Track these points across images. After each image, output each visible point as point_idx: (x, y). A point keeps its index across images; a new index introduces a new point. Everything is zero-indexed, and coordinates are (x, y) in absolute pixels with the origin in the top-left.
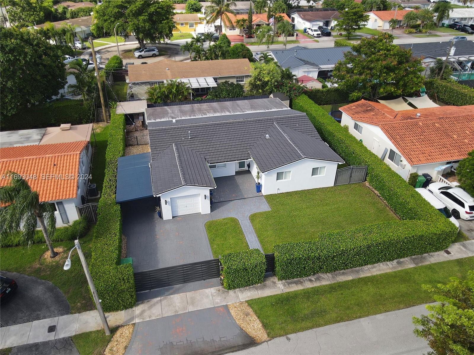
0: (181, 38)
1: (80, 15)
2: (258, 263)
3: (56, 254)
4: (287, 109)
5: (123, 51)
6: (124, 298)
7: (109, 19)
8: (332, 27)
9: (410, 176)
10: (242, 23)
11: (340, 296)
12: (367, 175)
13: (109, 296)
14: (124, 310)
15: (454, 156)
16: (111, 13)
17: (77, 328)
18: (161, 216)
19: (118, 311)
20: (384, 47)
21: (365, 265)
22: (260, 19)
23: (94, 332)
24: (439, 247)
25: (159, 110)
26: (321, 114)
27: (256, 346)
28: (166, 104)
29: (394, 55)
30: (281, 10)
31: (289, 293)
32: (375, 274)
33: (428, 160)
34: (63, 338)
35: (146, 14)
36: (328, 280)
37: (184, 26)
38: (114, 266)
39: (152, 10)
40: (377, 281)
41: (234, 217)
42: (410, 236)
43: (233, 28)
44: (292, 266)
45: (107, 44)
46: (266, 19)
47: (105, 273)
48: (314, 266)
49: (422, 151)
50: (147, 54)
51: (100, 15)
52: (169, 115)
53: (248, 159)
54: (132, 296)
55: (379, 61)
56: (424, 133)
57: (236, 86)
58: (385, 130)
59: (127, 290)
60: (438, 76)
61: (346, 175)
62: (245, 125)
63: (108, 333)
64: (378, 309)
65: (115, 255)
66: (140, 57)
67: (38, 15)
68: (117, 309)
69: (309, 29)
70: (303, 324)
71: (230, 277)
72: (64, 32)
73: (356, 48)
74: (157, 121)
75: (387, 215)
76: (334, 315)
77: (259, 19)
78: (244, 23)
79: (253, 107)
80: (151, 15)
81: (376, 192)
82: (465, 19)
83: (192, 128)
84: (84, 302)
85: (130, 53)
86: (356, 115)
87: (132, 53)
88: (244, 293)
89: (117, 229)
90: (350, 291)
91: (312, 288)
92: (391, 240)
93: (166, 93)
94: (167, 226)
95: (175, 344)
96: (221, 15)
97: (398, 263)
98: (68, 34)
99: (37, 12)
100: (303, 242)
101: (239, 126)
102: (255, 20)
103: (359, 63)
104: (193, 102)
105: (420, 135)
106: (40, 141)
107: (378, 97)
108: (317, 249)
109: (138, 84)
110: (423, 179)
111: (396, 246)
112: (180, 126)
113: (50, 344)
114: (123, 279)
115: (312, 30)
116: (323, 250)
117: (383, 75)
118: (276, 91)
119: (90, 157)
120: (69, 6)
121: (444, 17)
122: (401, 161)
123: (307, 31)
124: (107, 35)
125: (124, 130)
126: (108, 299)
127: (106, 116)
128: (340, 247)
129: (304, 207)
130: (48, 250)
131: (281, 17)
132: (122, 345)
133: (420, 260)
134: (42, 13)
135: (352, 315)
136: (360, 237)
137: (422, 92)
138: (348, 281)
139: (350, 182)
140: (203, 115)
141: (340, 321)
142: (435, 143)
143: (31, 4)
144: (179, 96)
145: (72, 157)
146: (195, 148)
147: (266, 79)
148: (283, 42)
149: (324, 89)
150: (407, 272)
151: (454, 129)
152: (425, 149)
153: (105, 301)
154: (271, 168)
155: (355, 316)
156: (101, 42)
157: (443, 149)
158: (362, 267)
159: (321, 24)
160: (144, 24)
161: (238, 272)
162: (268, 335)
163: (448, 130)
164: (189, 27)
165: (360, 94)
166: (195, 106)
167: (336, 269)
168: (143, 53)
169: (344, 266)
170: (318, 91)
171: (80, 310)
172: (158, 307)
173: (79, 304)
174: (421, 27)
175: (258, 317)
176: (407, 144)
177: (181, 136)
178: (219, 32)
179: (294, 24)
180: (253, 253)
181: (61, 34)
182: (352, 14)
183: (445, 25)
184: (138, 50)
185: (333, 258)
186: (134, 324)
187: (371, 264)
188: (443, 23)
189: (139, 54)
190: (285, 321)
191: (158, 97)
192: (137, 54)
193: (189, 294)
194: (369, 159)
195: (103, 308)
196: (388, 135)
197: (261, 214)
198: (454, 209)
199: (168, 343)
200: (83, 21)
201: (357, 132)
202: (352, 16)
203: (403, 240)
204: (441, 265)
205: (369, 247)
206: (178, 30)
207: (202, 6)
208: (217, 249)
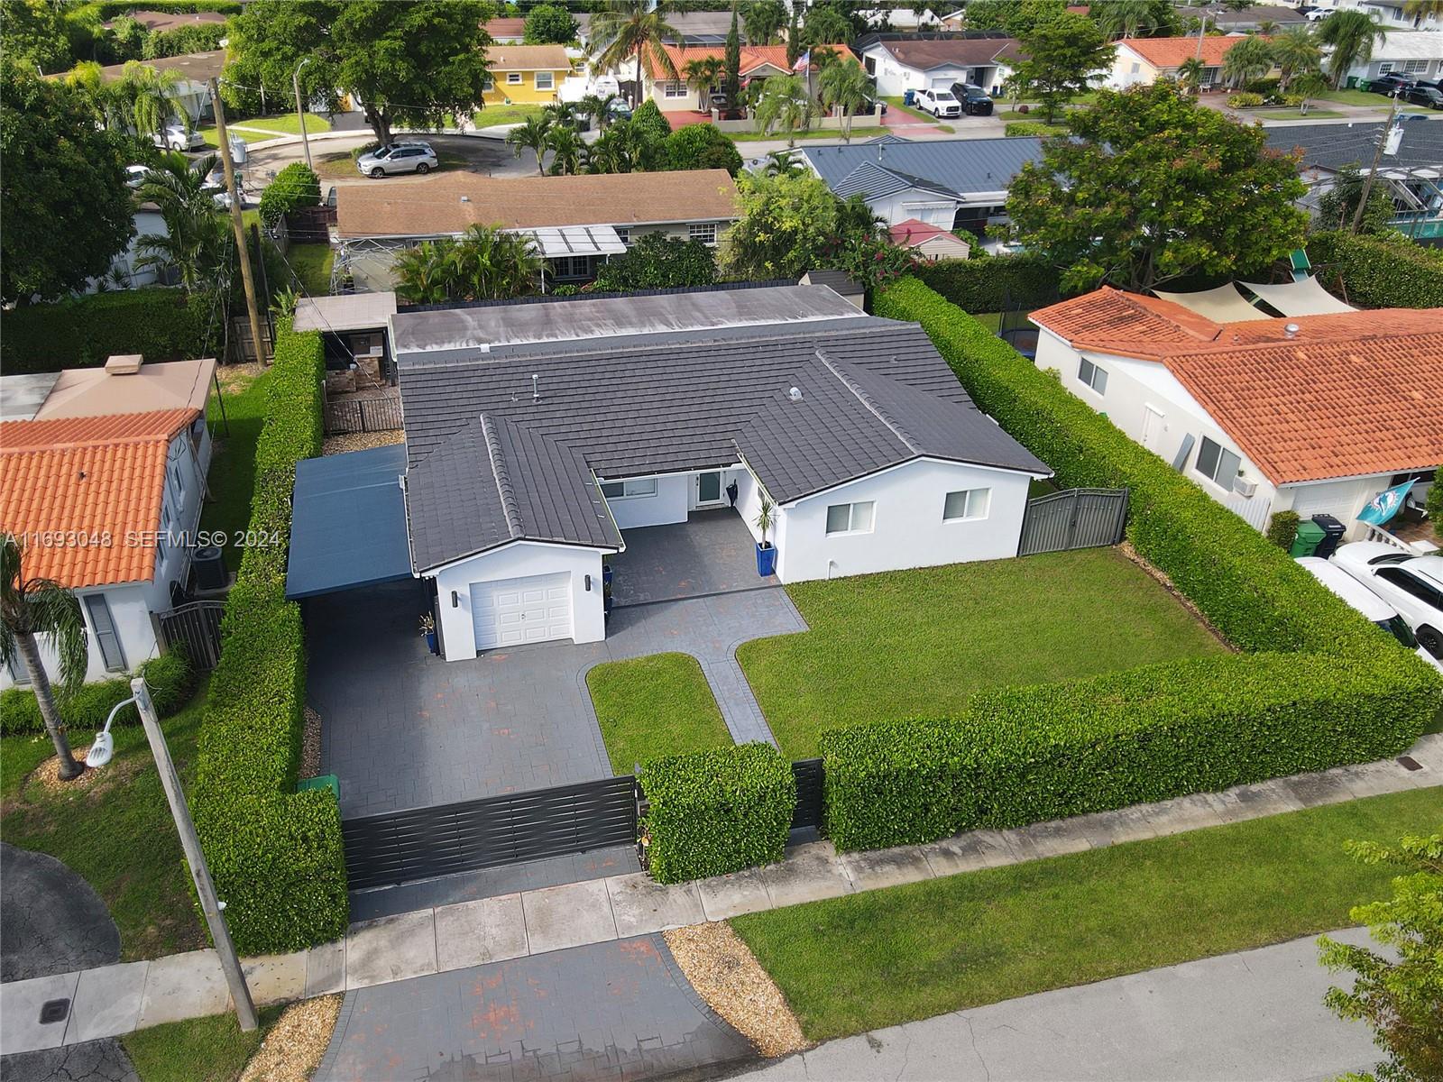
0: (509, 119)
1: (185, 47)
2: (768, 787)
3: (79, 767)
4: (857, 315)
5: (321, 156)
6: (305, 906)
7: (278, 49)
8: (995, 88)
9: (1271, 522)
10: (708, 73)
11: (1050, 903)
12: (1126, 518)
13: (254, 896)
14: (306, 951)
15: (1417, 454)
16: (285, 29)
17: (143, 1007)
18: (436, 646)
19: (286, 953)
20: (1174, 117)
21: (1133, 803)
22: (765, 59)
23: (202, 1021)
24: (1382, 744)
25: (436, 320)
26: (970, 333)
27: (763, 1068)
28: (458, 303)
29: (1209, 140)
30: (831, 35)
31: (873, 892)
32: (1168, 833)
33: (1332, 467)
34: (93, 1043)
35: (399, 33)
36: (1007, 851)
37: (520, 82)
38: (275, 795)
39: (418, 19)
40: (1175, 856)
41: (683, 652)
42: (1285, 703)
43: (675, 88)
44: (885, 802)
45: (273, 137)
46: (785, 62)
47: (241, 817)
48: (959, 801)
49: (1309, 440)
50: (401, 163)
51: (250, 38)
52: (469, 332)
53: (729, 465)
54: (334, 896)
55: (1159, 159)
56: (1312, 385)
57: (688, 247)
58: (1185, 375)
59: (318, 873)
60: (1345, 224)
61: (1057, 518)
62: (719, 359)
63: (248, 1025)
64: (1182, 947)
65: (279, 762)
66: (378, 172)
67: (52, 46)
68: (281, 947)
69: (923, 92)
70: (925, 996)
71: (673, 835)
72: (132, 92)
73: (1083, 121)
74: (429, 349)
75: (1200, 645)
76: (1030, 966)
77: (762, 59)
78: (713, 72)
79: (743, 311)
80: (413, 38)
81: (1159, 575)
82: (1422, 64)
83: (545, 367)
84: (168, 922)
85: (344, 161)
86: (1086, 335)
87: (351, 161)
88: (721, 895)
89: (287, 680)
90: (1085, 888)
91: (954, 877)
92: (1218, 715)
93: (460, 266)
94: (460, 681)
95: (480, 1060)
96: (639, 43)
97: (1244, 797)
98: (145, 100)
99: (48, 35)
100: (922, 723)
101: (700, 361)
102: (748, 64)
103: (1092, 168)
104: (550, 296)
105: (1300, 390)
106: (37, 409)
107: (1155, 282)
108: (970, 743)
109: (367, 244)
110: (1317, 532)
111: (1236, 736)
112: (504, 361)
113: (48, 1062)
114: (305, 839)
115: (930, 95)
116: (991, 746)
117: (1175, 203)
118: (821, 266)
119: (205, 467)
120: (152, 25)
121: (1353, 57)
122: (1241, 473)
123: (915, 100)
124: (274, 108)
125: (318, 382)
126: (249, 908)
127: (262, 343)
128: (1046, 738)
129: (919, 621)
130: (53, 754)
131: (831, 54)
132: (299, 1065)
133: (1318, 789)
134: (63, 40)
135: (1094, 965)
136: (1114, 706)
137: (1299, 271)
138: (1077, 857)
139: (1070, 543)
140: (580, 332)
141: (1053, 983)
142: (1353, 416)
143: (29, 10)
144: (503, 279)
145: (140, 452)
146: (552, 430)
147: (787, 225)
148: (839, 132)
149: (978, 262)
150: (1275, 828)
151: (1411, 374)
152: (1319, 435)
153: (240, 914)
154: (806, 489)
155: (1102, 970)
156: (251, 130)
157: (1378, 433)
158: (1120, 811)
159: (961, 77)
160: (393, 63)
161: (700, 816)
162: (806, 1033)
163: (1393, 375)
164: (536, 85)
165: (1097, 271)
166: (554, 308)
167: (1032, 817)
168: (385, 161)
169: (1060, 805)
170: (956, 267)
171: (152, 952)
172: (426, 938)
173: (151, 929)
174: (1282, 89)
175: (771, 973)
176: (1258, 417)
177: (508, 391)
178: (633, 101)
179: (872, 77)
180: (750, 757)
181: (121, 97)
182: (1062, 43)
183: (1358, 85)
184: (369, 152)
185: (1022, 776)
186: (341, 996)
187: (1151, 802)
188: (1350, 78)
189: (375, 163)
190: (863, 986)
191: (435, 283)
192: (367, 163)
193: (531, 899)
194: (1133, 466)
195: (233, 940)
196: (1196, 388)
197: (776, 641)
198: (1425, 626)
199: (458, 1058)
200: (194, 64)
201: (1089, 388)
202: (1062, 48)
203: (1262, 716)
204: (1390, 804)
205: (1145, 738)
206: (500, 95)
207: (579, 25)
208: (628, 752)
